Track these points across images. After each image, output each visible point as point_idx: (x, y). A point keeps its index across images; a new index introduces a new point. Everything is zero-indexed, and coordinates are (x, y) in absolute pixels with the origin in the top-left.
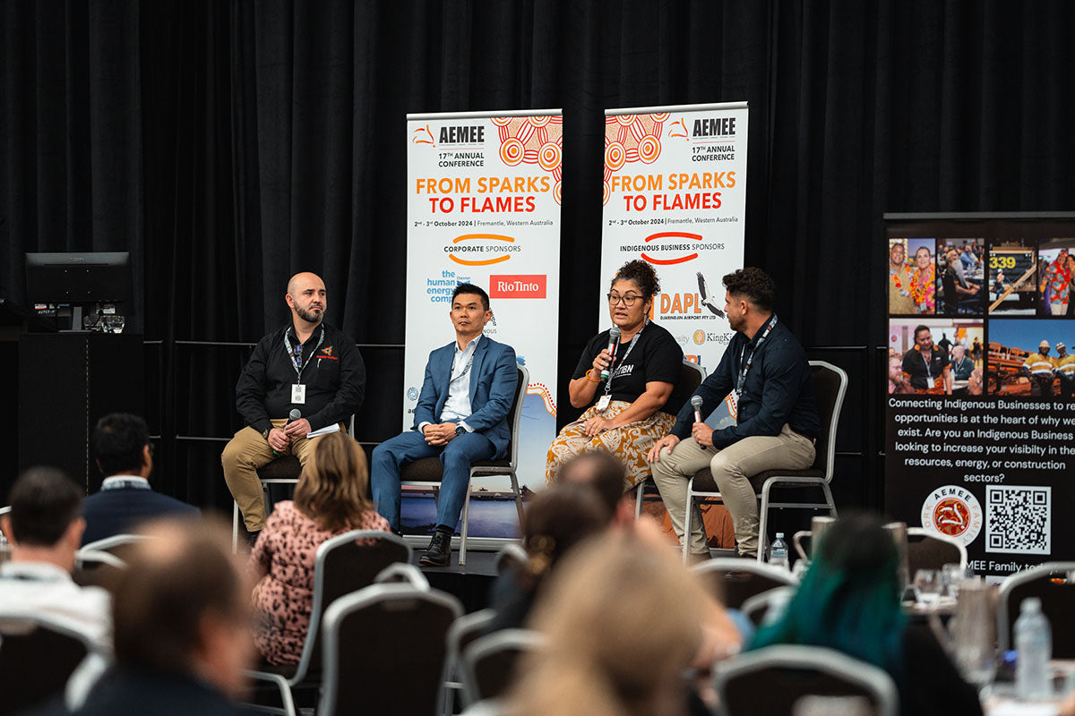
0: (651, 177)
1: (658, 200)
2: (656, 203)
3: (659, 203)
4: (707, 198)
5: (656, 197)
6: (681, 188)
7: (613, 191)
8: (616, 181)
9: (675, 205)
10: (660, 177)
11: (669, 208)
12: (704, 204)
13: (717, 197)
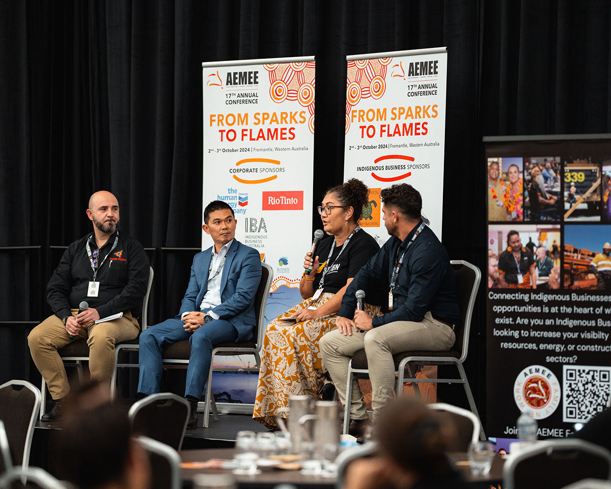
0: (378, 110)
1: (384, 129)
2: (382, 131)
3: (385, 131)
4: (418, 126)
5: (382, 126)
6: (399, 119)
7: (352, 122)
8: (355, 114)
9: (395, 132)
10: (385, 110)
11: (391, 135)
12: (416, 131)
13: (425, 126)
